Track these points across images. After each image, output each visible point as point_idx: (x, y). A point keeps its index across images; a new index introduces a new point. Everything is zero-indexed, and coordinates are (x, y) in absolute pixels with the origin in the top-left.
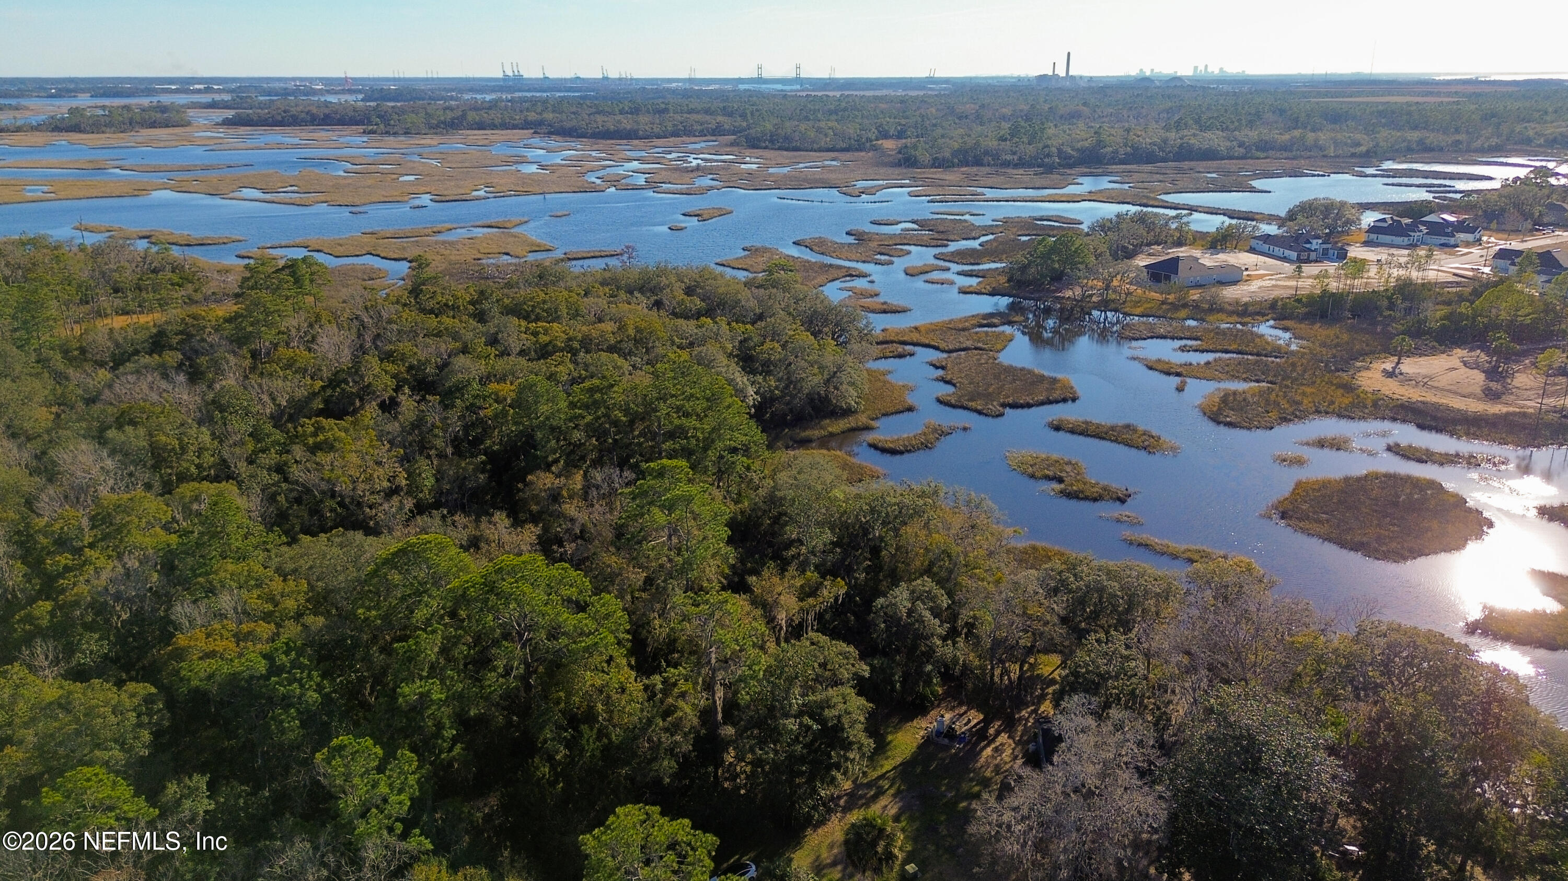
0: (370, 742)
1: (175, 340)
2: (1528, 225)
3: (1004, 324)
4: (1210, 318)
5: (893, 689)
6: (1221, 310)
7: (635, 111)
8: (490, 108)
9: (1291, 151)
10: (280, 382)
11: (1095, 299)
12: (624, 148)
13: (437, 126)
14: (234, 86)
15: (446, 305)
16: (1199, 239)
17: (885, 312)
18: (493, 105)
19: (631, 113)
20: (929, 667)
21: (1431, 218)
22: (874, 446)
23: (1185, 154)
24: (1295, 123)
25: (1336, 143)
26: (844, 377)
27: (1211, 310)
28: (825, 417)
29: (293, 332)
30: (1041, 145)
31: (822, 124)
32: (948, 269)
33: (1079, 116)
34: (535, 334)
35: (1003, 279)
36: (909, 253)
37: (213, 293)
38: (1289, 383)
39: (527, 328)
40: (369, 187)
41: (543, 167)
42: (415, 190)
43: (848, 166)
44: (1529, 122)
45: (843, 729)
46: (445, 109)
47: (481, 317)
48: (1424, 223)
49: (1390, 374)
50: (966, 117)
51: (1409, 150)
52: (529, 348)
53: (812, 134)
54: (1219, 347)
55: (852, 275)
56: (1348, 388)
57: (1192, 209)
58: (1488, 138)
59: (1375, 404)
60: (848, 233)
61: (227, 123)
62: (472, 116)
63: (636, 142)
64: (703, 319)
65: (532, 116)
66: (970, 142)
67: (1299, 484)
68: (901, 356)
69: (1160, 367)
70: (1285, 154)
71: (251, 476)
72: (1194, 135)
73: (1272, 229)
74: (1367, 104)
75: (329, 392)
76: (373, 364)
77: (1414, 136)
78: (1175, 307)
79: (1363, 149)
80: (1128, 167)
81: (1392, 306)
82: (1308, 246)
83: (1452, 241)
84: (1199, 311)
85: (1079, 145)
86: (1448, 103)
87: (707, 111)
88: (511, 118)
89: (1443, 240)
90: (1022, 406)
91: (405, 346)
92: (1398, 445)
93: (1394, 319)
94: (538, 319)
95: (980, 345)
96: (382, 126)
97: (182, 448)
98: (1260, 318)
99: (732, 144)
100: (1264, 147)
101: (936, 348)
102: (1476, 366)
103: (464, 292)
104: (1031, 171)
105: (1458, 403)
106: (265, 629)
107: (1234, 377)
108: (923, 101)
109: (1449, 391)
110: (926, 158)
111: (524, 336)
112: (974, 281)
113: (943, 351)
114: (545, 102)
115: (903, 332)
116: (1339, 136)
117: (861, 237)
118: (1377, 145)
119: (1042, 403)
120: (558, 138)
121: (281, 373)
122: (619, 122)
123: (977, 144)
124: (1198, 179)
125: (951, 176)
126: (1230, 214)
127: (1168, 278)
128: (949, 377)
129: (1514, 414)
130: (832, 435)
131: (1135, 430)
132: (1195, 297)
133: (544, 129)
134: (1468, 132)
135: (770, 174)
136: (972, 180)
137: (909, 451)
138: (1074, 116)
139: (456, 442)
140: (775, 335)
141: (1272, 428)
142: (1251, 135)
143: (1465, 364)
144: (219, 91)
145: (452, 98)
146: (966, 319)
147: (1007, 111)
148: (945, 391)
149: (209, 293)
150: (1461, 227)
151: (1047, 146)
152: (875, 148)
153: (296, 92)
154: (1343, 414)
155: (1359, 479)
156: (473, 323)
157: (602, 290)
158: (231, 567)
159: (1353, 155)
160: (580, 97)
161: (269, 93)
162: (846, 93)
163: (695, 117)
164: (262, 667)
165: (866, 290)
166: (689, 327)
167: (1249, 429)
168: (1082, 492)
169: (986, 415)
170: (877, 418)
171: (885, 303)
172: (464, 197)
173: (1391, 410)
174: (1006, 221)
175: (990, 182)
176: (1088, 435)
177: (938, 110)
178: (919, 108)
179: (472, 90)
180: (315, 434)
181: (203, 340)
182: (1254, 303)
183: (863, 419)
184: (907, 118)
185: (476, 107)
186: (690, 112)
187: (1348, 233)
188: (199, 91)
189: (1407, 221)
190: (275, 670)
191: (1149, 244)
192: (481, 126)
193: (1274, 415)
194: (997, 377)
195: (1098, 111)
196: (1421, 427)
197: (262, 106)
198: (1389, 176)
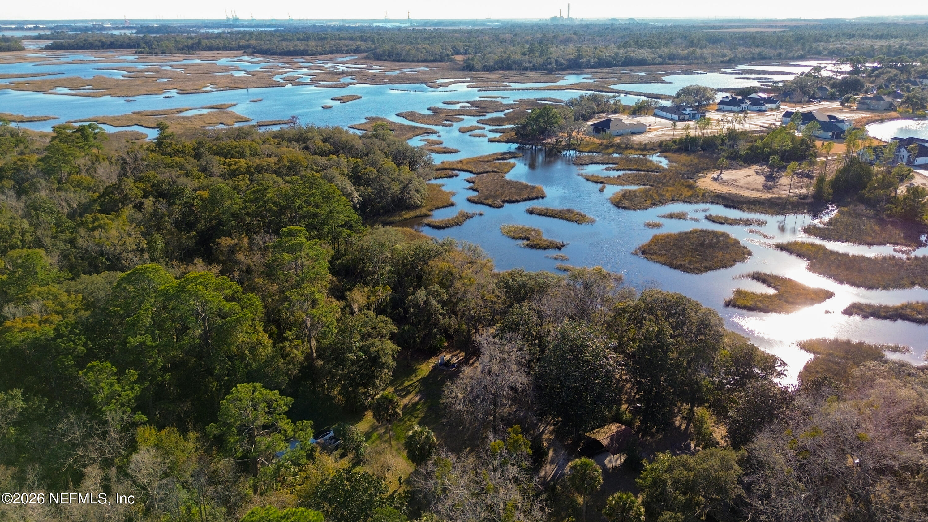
0: (109, 364)
1: (9, 173)
2: (806, 98)
3: (511, 158)
4: (626, 152)
5: (415, 341)
6: (632, 148)
7: (307, 38)
8: (216, 38)
9: (687, 60)
10: (72, 195)
11: (563, 143)
12: (299, 60)
13: (183, 49)
14: (53, 25)
15: (178, 150)
16: (625, 109)
17: (444, 153)
18: (219, 35)
19: (305, 40)
20: (436, 330)
21: (753, 96)
22: (429, 225)
23: (629, 62)
24: (692, 44)
25: (713, 55)
26: (412, 187)
27: (626, 148)
28: (402, 210)
29: (82, 167)
30: (545, 58)
31: (420, 46)
32: (484, 129)
33: (571, 41)
34: (229, 165)
35: (513, 134)
36: (463, 120)
37: (37, 149)
38: (660, 185)
39: (225, 163)
40: (137, 85)
41: (248, 73)
42: (166, 87)
43: (433, 71)
44: (821, 42)
45: (379, 357)
46: (188, 38)
47: (198, 156)
48: (749, 99)
49: (715, 179)
50: (505, 41)
51: (753, 59)
52: (225, 173)
53: (413, 52)
54: (627, 168)
55: (428, 132)
56: (691, 187)
57: (627, 93)
58: (796, 52)
59: (704, 195)
60: (429, 109)
61: (48, 48)
62: (204, 42)
63: (307, 57)
64: (331, 155)
65: (243, 42)
66: (505, 56)
67: (655, 237)
68: (451, 176)
69: (592, 179)
70: (684, 62)
71: (53, 245)
72: (634, 51)
73: (667, 104)
74: (734, 33)
75: (102, 199)
76: (129, 183)
77: (756, 50)
78: (607, 147)
79: (728, 58)
80: (595, 70)
81: (723, 144)
82: (684, 112)
83: (763, 108)
84: (620, 149)
85: (568, 57)
86: (779, 32)
87: (351, 39)
88: (230, 43)
89: (758, 108)
90: (514, 202)
91: (151, 173)
92: (711, 215)
93: (723, 151)
94: (233, 157)
95: (495, 170)
96: (147, 49)
97: (11, 230)
98: (652, 152)
99: (365, 58)
100: (672, 57)
101: (471, 172)
102: (763, 174)
103: (189, 143)
104: (539, 73)
105: (747, 194)
106: (56, 319)
107: (632, 183)
108: (481, 32)
109: (744, 187)
110: (479, 66)
111: (222, 166)
112: (497, 135)
113: (474, 173)
114: (251, 34)
115: (452, 163)
116: (715, 51)
117: (436, 111)
118: (736, 56)
119: (525, 200)
120: (258, 55)
121: (73, 189)
122: (296, 45)
123: (509, 57)
124: (633, 76)
125: (492, 76)
126: (648, 96)
127: (604, 131)
128: (475, 187)
129: (775, 198)
130: (405, 219)
131: (572, 212)
132: (618, 141)
133: (250, 50)
134: (786, 48)
135: (387, 76)
136: (505, 78)
137: (448, 227)
138: (566, 41)
139: (177, 224)
140: (373, 164)
141: (647, 209)
142: (665, 51)
143: (757, 173)
144: (43, 29)
145: (193, 32)
146: (490, 156)
147: (528, 38)
148: (473, 194)
149: (34, 148)
150: (769, 100)
151: (549, 58)
152: (451, 60)
153: (93, 28)
154: (686, 201)
155: (686, 233)
156: (193, 160)
157: (272, 141)
158: (38, 289)
159: (722, 62)
160: (275, 31)
161: (76, 29)
162: (437, 28)
163: (343, 42)
164: (52, 334)
165: (435, 141)
166: (323, 160)
167: (635, 210)
168: (538, 244)
169: (493, 207)
170: (432, 210)
171: (445, 148)
172: (197, 91)
173: (711, 198)
174: (521, 101)
175: (515, 79)
176: (547, 216)
177: (489, 37)
178: (478, 36)
179: (206, 27)
180: (93, 222)
181: (27, 173)
182: (650, 144)
183: (424, 211)
184: (470, 42)
185: (208, 37)
186: (340, 39)
187: (708, 105)
188: (30, 29)
189: (740, 97)
190: (59, 335)
191: (598, 113)
192: (210, 48)
193: (649, 202)
194: (502, 186)
195: (582, 37)
196: (726, 206)
197: (71, 37)
198: (739, 74)
